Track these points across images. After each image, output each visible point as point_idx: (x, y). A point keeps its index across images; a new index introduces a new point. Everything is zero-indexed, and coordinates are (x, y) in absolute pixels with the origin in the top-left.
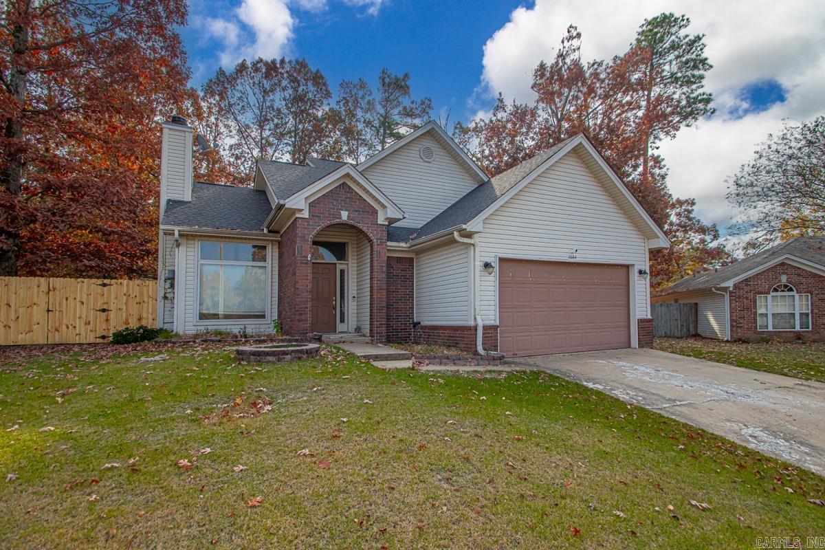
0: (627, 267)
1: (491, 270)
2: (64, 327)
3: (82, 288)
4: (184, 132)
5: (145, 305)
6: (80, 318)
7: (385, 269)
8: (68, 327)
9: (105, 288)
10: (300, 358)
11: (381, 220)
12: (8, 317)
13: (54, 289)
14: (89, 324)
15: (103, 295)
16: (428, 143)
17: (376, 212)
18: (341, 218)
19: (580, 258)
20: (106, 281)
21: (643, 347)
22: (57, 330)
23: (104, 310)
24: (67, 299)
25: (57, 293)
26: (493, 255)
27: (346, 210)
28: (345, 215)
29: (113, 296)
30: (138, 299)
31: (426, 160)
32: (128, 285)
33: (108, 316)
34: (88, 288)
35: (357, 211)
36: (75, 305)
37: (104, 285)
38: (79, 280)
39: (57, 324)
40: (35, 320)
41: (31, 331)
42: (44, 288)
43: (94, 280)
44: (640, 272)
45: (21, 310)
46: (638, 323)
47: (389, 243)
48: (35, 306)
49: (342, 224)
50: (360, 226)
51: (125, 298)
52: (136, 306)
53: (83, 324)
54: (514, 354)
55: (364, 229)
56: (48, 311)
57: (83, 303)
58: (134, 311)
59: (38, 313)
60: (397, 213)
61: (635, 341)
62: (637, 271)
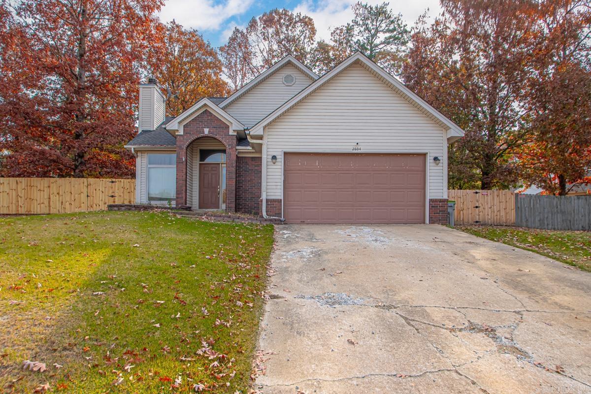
0: (425, 155)
1: (275, 161)
2: (95, 205)
3: (102, 184)
4: (150, 88)
5: (132, 194)
6: (102, 200)
7: (234, 165)
8: (96, 205)
9: (113, 184)
11: (231, 133)
12: (71, 199)
13: (90, 184)
14: (106, 204)
15: (112, 188)
16: (288, 72)
17: (228, 127)
18: (204, 133)
19: (364, 149)
20: (114, 180)
21: (433, 223)
22: (92, 207)
23: (112, 196)
24: (96, 190)
25: (91, 186)
26: (280, 150)
27: (207, 128)
28: (206, 131)
29: (117, 189)
30: (129, 190)
31: (287, 84)
32: (124, 182)
33: (114, 199)
34: (105, 184)
35: (215, 128)
36: (99, 194)
37: (113, 182)
38: (101, 179)
39: (92, 203)
40: (82, 201)
41: (80, 207)
42: (86, 184)
43: (108, 179)
44: (436, 159)
45: (76, 195)
46: (430, 202)
47: (238, 147)
48: (82, 194)
49: (206, 137)
50: (217, 137)
51: (122, 189)
52: (128, 194)
53: (103, 204)
54: (301, 222)
55: (220, 139)
56: (88, 196)
57: (103, 192)
58: (127, 197)
59: (83, 196)
60: (239, 126)
62: (432, 158)
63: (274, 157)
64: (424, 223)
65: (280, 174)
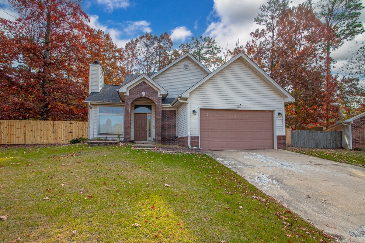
0: (273, 111)
1: (195, 113)
2: (58, 138)
3: (64, 124)
4: (97, 66)
5: (84, 131)
6: (63, 135)
7: (161, 115)
8: (59, 138)
9: (71, 124)
10: (106, 145)
11: (159, 95)
12: (41, 134)
13: (55, 125)
14: (66, 137)
15: (71, 127)
16: (187, 62)
17: (157, 92)
18: (142, 95)
19: (243, 108)
20: (71, 122)
21: (279, 149)
22: (56, 139)
23: (71, 132)
24: (59, 128)
25: (56, 126)
26: (198, 107)
27: (144, 92)
28: (144, 94)
29: (74, 127)
30: (82, 129)
31: (186, 69)
32: (79, 123)
33: (72, 134)
34: (66, 124)
35: (149, 92)
36: (62, 131)
37: (71, 123)
38: (63, 121)
39: (56, 137)
40: (49, 135)
41: (48, 139)
42: (52, 124)
43: (67, 122)
44: (279, 114)
45: (45, 132)
46: (277, 137)
47: (163, 104)
48: (49, 131)
49: (143, 97)
50: (150, 98)
51: (78, 128)
52: (81, 131)
53: (64, 137)
54: (209, 149)
55: (152, 99)
56: (53, 132)
57: (64, 130)
58: (81, 133)
59: (50, 133)
60: (164, 92)
61: (275, 146)
62: (277, 113)
63: (194, 111)
64: (273, 148)
65: (197, 121)
